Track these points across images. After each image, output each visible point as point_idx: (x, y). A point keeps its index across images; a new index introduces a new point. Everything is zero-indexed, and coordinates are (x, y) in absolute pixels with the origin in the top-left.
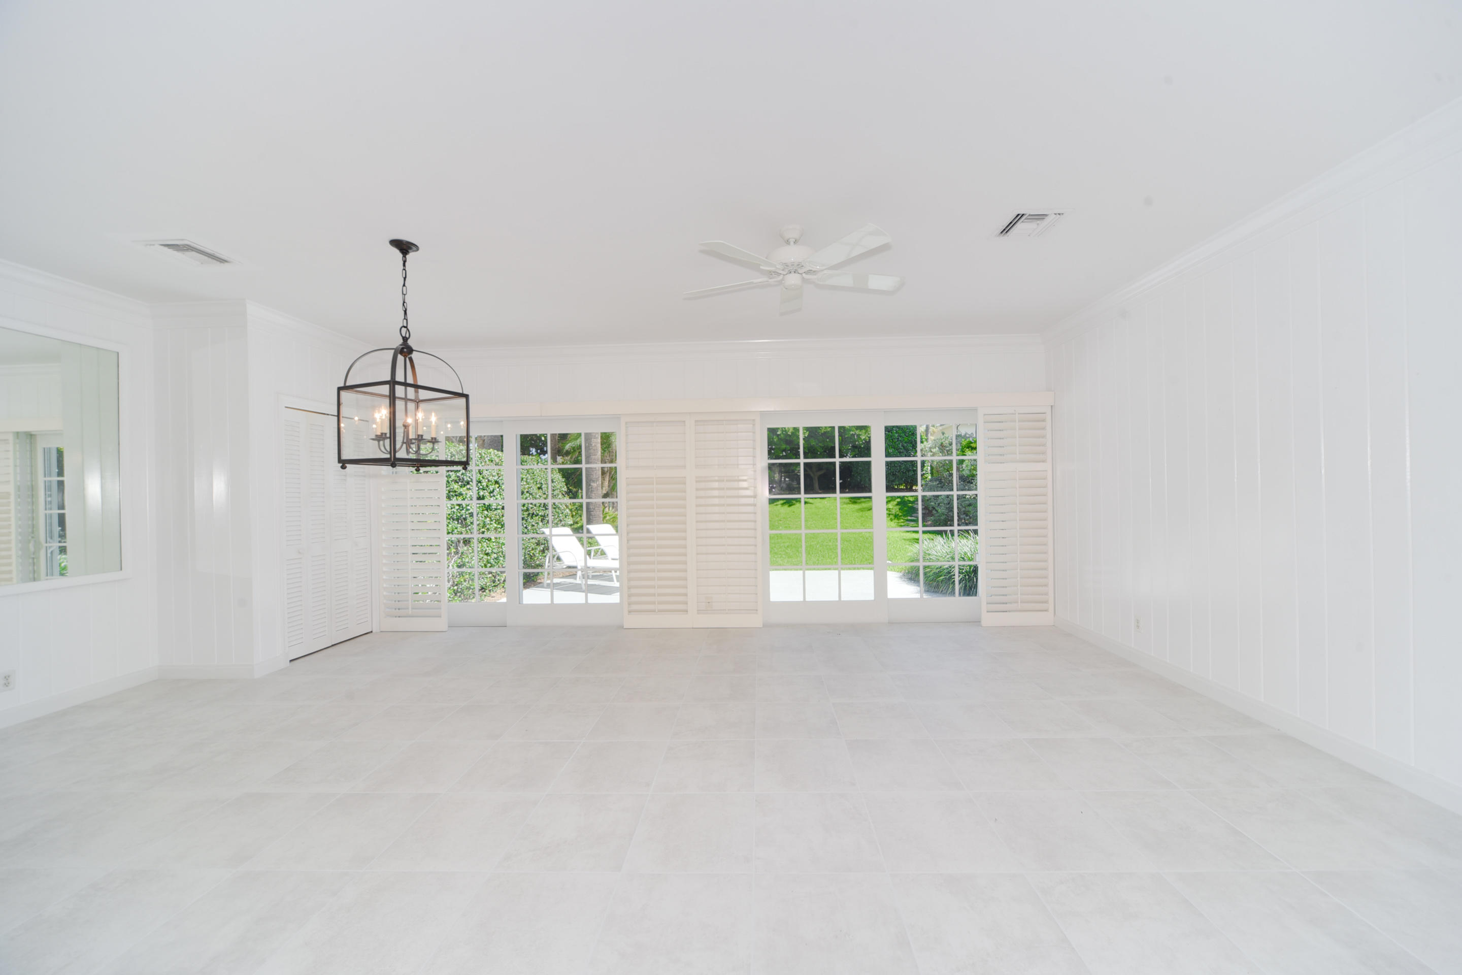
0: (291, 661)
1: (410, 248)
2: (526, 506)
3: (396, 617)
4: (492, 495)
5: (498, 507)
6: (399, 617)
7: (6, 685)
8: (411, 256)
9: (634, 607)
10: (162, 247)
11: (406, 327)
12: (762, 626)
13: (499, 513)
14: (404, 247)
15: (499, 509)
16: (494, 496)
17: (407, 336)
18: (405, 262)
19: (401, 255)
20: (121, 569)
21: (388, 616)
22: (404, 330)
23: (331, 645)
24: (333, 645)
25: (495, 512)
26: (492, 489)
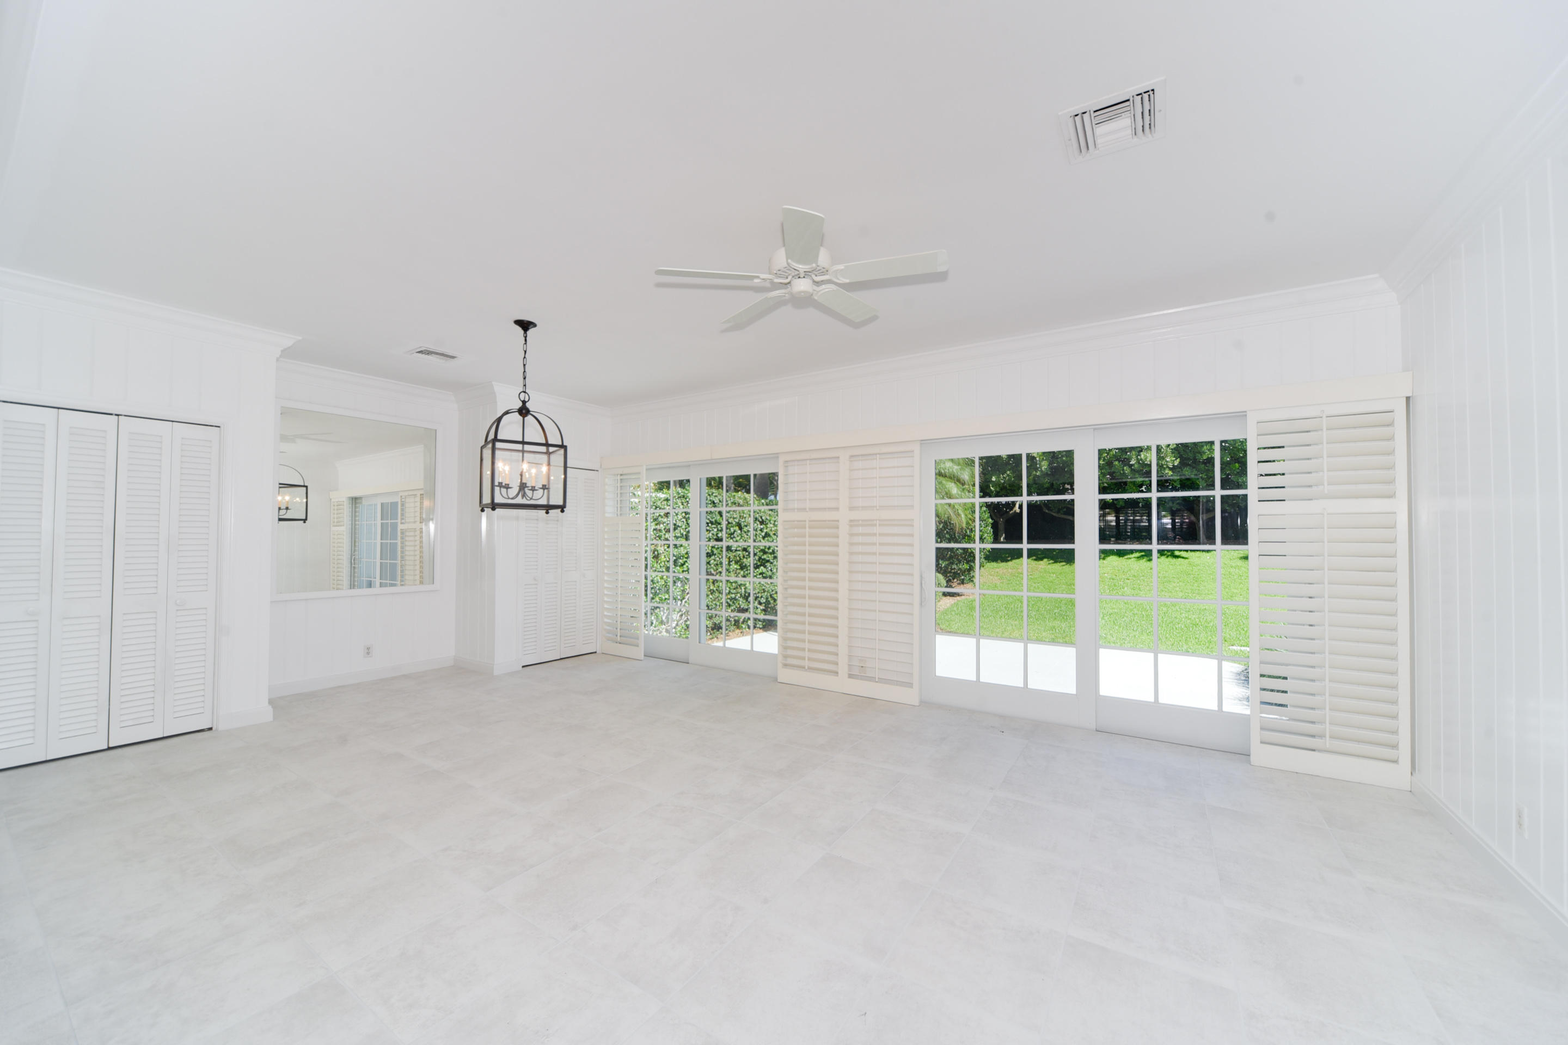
0: (523, 667)
1: (529, 326)
2: (772, 549)
3: (616, 643)
4: (732, 536)
5: (738, 549)
6: (620, 643)
7: (368, 653)
8: (531, 332)
9: (790, 661)
10: (418, 354)
11: (525, 392)
12: (917, 704)
13: (739, 554)
14: (525, 325)
15: (739, 551)
16: (734, 537)
17: (526, 400)
18: (526, 337)
19: (522, 332)
20: (433, 583)
21: (609, 640)
22: (522, 395)
23: (559, 658)
24: (561, 659)
25: (734, 554)
26: (732, 531)
